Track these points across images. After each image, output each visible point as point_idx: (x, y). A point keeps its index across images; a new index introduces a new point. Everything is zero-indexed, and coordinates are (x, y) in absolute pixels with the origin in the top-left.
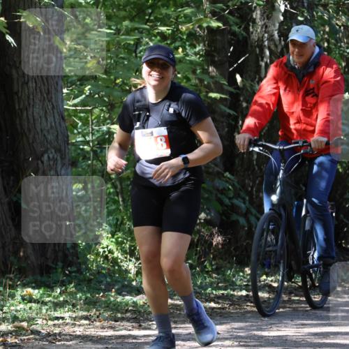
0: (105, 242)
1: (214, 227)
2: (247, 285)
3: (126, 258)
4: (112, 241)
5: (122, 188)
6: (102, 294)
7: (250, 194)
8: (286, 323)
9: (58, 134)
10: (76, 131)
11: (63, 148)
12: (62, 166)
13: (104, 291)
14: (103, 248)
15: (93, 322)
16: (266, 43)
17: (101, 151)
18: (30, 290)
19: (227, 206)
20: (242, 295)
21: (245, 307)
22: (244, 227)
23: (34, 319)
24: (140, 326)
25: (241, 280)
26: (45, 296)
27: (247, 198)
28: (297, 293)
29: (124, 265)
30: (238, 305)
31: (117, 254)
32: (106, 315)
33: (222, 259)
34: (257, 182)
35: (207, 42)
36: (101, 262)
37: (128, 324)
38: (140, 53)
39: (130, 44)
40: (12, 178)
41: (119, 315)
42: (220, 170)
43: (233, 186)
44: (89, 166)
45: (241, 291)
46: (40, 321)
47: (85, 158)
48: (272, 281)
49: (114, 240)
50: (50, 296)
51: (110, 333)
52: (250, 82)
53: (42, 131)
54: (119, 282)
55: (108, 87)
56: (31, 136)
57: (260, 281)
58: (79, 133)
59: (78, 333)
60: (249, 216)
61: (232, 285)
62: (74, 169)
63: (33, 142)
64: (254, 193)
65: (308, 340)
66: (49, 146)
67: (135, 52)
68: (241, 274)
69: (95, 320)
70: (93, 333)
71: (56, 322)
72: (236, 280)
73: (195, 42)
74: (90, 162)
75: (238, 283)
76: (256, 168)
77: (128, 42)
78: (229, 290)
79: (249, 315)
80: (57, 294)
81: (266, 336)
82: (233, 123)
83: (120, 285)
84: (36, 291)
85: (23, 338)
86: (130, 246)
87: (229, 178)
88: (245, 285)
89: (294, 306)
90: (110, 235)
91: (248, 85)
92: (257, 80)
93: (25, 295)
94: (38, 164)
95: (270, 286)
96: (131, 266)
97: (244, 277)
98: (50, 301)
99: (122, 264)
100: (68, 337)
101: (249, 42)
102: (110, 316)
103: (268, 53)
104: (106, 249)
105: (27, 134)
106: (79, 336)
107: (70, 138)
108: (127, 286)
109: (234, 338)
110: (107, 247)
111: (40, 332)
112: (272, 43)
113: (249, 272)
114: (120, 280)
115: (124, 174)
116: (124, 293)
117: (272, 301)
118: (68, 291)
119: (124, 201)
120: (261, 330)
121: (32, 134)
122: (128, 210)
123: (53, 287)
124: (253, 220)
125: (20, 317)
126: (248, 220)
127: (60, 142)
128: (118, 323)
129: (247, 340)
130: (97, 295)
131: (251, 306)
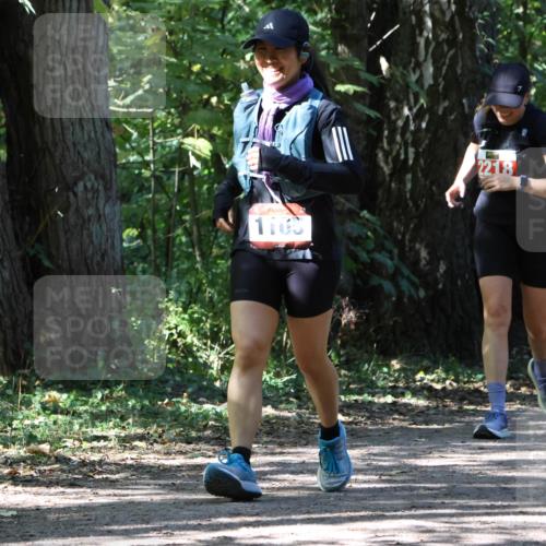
0: (173, 320)
1: (344, 297)
2: (394, 387)
3: (205, 344)
4: (183, 319)
5: (200, 235)
6: (166, 401)
7: (400, 244)
8: (455, 446)
9: (99, 153)
10: (128, 146)
11: (108, 172)
12: (107, 201)
13: (171, 396)
14: (170, 329)
15: (152, 444)
16: (427, 8)
17: (169, 179)
18: (54, 394)
19: (363, 263)
20: (386, 403)
21: (391, 421)
22: (390, 296)
23: (60, 439)
25: (385, 378)
26: (79, 403)
27: (396, 251)
28: (471, 398)
29: (203, 355)
30: (381, 418)
31: (191, 339)
32: (173, 433)
33: (355, 346)
34: (412, 226)
35: (333, 6)
36: (167, 351)
37: (207, 447)
38: (229, 22)
39: (213, 9)
40: (27, 218)
41: (194, 434)
42: (353, 207)
43: (374, 231)
44: (148, 200)
45: (384, 396)
46: (69, 443)
47: (143, 189)
48: (433, 381)
49: (186, 316)
50: (86, 403)
51: (179, 461)
52: (401, 69)
53: (74, 144)
54: (195, 381)
55: (179, 77)
56: (57, 154)
57: (415, 381)
58: (133, 148)
59: (129, 462)
60: (400, 278)
61: (372, 388)
62: (125, 206)
63: (61, 163)
64: (407, 243)
65: (488, 472)
66: (85, 169)
67: (222, 21)
68: (385, 370)
69: (155, 441)
70: (153, 461)
71: (95, 444)
72: (378, 379)
73: (315, 6)
74: (150, 196)
75: (381, 383)
76: (411, 204)
77: (211, 6)
78: (366, 395)
79: (396, 433)
80: (96, 401)
81: (422, 467)
82: (375, 134)
83: (195, 386)
84: (65, 396)
85: (42, 468)
86: (212, 326)
87: (367, 220)
88: (391, 387)
89: (467, 419)
90: (180, 309)
91: (398, 74)
92: (412, 65)
93: (47, 402)
94: (68, 197)
95: (430, 389)
96: (213, 358)
97: (391, 375)
98: (86, 411)
99: (198, 354)
100: (113, 468)
101: (401, 6)
102: (179, 434)
103: (429, 23)
104: (174, 331)
105: (52, 149)
106: (132, 466)
107: (119, 157)
108: (206, 388)
109: (373, 470)
110: (176, 328)
111: (70, 459)
112: (436, 7)
113: (397, 366)
114: (195, 378)
115: (204, 213)
116: (201, 399)
117: (432, 412)
118: (114, 395)
119: (202, 255)
120: (415, 456)
121: (60, 150)
122: (210, 270)
123: (91, 390)
124: (404, 285)
125: (39, 436)
126: (397, 286)
127: (103, 162)
128: (192, 446)
129: (393, 473)
130: (160, 403)
131: (400, 420)
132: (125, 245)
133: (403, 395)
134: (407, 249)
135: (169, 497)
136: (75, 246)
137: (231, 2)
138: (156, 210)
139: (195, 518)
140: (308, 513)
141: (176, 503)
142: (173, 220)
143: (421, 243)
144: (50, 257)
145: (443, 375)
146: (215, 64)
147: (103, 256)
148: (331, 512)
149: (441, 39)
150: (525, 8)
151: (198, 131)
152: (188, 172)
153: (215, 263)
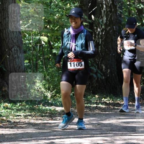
2: (96, 102)
3: (47, 91)
5: (45, 62)
6: (36, 106)
7: (98, 65)
8: (113, 118)
9: (18, 41)
10: (25, 39)
11: (20, 46)
12: (20, 53)
13: (38, 104)
16: (104, 2)
17: (36, 47)
18: (7, 104)
20: (94, 107)
21: (96, 111)
22: (95, 78)
23: (8, 116)
24: (52, 119)
25: (94, 100)
26: (13, 106)
27: (96, 66)
28: (117, 105)
29: (46, 94)
30: (93, 110)
32: (38, 114)
34: (101, 60)
35: (79, 2)
37: (47, 118)
38: (52, 6)
39: (48, 2)
41: (44, 115)
43: (91, 61)
44: (31, 53)
45: (94, 104)
46: (11, 117)
47: (30, 50)
48: (106, 101)
50: (15, 106)
51: (40, 122)
52: (97, 18)
53: (11, 38)
54: (44, 101)
57: (102, 101)
58: (27, 39)
59: (27, 122)
61: (90, 102)
62: (25, 54)
63: (8, 43)
65: (121, 125)
66: (14, 45)
67: (50, 6)
68: (94, 98)
69: (34, 116)
70: (33, 122)
71: (18, 117)
72: (92, 100)
73: (75, 2)
74: (32, 52)
75: (93, 101)
77: (47, 2)
79: (97, 114)
80: (18, 106)
81: (104, 123)
83: (44, 102)
84: (9, 104)
85: (4, 124)
86: (48, 86)
88: (95, 102)
89: (116, 111)
91: (96, 19)
92: (100, 17)
93: (5, 106)
94: (10, 52)
95: (106, 103)
96: (49, 94)
98: (15, 109)
99: (45, 93)
100: (22, 123)
101: (97, 2)
102: (40, 115)
103: (105, 6)
105: (6, 39)
106: (27, 123)
107: (23, 42)
108: (47, 102)
109: (91, 124)
111: (11, 121)
112: (106, 2)
113: (97, 97)
114: (44, 100)
115: (46, 56)
116: (46, 105)
117: (106, 109)
118: (23, 104)
119: (45, 67)
120: (102, 120)
121: (7, 40)
122: (48, 71)
123: (16, 103)
124: (99, 75)
125: (3, 115)
126: (97, 75)
127: (19, 43)
128: (43, 118)
129: (96, 125)
130: (35, 106)
131: (98, 111)
132: (25, 65)
133: (99, 104)
134: (99, 66)
135: (37, 131)
136: (12, 65)
137: (52, 1)
138: (33, 55)
139: (44, 137)
140: (74, 135)
141: (39, 133)
142: (38, 58)
143: (103, 64)
144: (5, 68)
145: (109, 99)
146: (48, 17)
147: (19, 68)
148: (80, 135)
149: (108, 11)
150: (130, 2)
151: (44, 35)
152: (41, 45)
153: (49, 69)
